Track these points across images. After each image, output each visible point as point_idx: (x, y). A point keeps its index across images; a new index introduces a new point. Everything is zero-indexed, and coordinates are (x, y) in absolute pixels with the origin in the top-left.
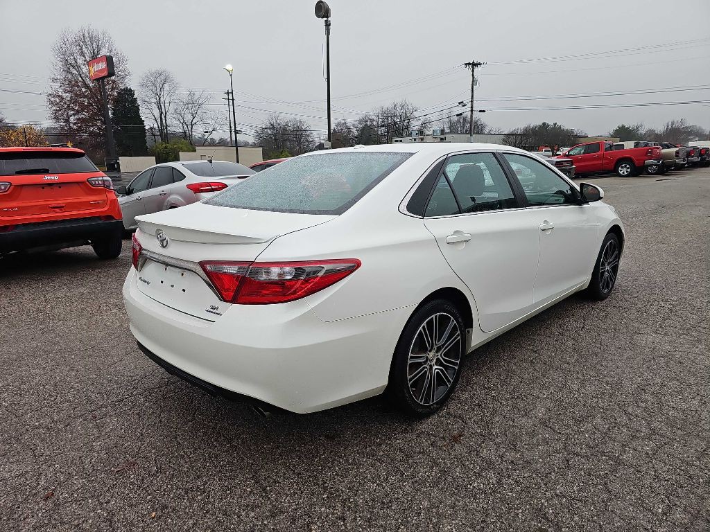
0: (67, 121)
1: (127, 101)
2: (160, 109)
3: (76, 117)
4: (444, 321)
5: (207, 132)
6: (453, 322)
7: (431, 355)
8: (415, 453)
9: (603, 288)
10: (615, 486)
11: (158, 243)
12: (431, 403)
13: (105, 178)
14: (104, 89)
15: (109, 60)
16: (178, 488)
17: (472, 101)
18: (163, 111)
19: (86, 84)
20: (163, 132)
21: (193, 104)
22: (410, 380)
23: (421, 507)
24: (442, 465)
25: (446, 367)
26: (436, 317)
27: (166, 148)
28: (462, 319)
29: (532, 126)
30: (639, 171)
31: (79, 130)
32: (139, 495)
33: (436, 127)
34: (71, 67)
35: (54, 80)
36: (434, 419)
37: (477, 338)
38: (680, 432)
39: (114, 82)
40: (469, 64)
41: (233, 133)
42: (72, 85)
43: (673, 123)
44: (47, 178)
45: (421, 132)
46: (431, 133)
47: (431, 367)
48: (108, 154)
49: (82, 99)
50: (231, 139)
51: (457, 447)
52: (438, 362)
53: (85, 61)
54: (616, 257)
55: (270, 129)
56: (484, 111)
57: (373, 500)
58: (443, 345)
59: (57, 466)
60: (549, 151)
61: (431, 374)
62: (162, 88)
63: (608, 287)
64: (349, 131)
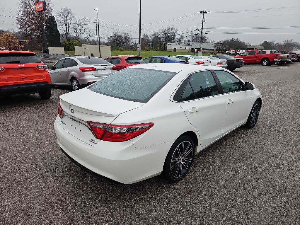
0: (26, 30)
1: (52, 22)
2: (66, 26)
3: (30, 28)
4: (186, 144)
5: (87, 37)
6: (190, 144)
7: (180, 157)
8: (172, 198)
9: (252, 123)
10: (250, 216)
11: (70, 111)
12: (179, 177)
13: (44, 65)
14: (42, 16)
15: (44, 3)
16: (77, 211)
17: (202, 29)
18: (68, 27)
19: (33, 13)
20: (68, 36)
21: (81, 24)
22: (171, 169)
23: (174, 223)
24: (183, 204)
25: (186, 162)
26: (183, 143)
27: (69, 43)
28: (194, 143)
29: (227, 40)
30: (271, 63)
31: (31, 34)
32: (62, 214)
33: (186, 39)
34: (27, 6)
35: (20, 11)
36: (180, 183)
37: (199, 149)
38: (278, 192)
39: (46, 13)
40: (202, 12)
41: (98, 38)
42: (27, 14)
43: (287, 41)
44: (19, 65)
45: (180, 41)
46: (184, 41)
47: (180, 162)
48: (44, 45)
49: (32, 20)
50: (97, 40)
51: (189, 196)
52: (183, 160)
53: (33, 3)
54: (258, 111)
55: (114, 36)
56: (207, 33)
57: (155, 219)
58: (185, 154)
59: (28, 199)
60: (234, 51)
61: (180, 165)
62: (67, 16)
63: (254, 123)
64: (148, 38)
